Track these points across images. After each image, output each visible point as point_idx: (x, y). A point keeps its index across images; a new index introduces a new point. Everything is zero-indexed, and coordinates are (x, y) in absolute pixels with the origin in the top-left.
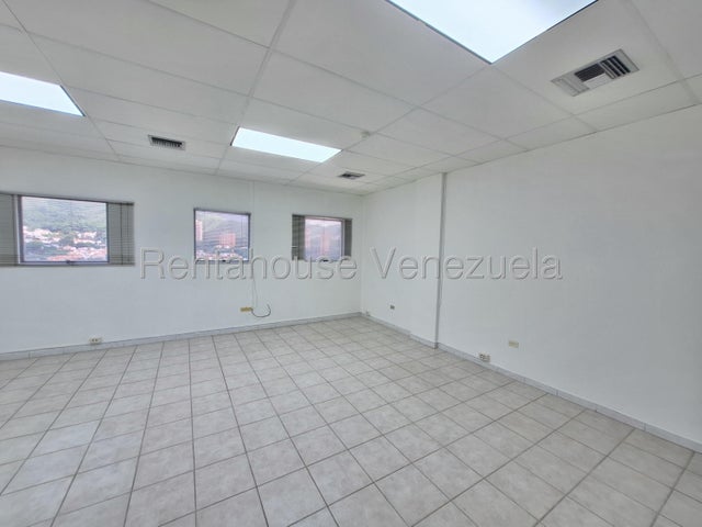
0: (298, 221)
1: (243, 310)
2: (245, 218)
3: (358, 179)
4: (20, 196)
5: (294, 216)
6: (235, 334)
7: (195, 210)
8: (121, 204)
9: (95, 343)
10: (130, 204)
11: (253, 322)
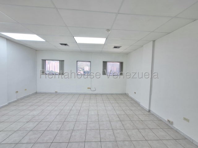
0: (105, 63)
1: (88, 88)
2: (89, 63)
3: (120, 48)
4: (45, 60)
5: (104, 62)
6: (85, 94)
7: (77, 61)
8: (62, 61)
9: (56, 92)
10: (63, 61)
11: (90, 92)
